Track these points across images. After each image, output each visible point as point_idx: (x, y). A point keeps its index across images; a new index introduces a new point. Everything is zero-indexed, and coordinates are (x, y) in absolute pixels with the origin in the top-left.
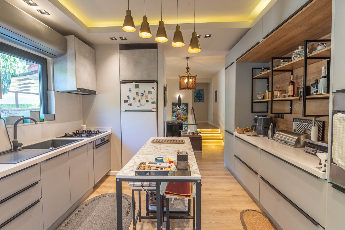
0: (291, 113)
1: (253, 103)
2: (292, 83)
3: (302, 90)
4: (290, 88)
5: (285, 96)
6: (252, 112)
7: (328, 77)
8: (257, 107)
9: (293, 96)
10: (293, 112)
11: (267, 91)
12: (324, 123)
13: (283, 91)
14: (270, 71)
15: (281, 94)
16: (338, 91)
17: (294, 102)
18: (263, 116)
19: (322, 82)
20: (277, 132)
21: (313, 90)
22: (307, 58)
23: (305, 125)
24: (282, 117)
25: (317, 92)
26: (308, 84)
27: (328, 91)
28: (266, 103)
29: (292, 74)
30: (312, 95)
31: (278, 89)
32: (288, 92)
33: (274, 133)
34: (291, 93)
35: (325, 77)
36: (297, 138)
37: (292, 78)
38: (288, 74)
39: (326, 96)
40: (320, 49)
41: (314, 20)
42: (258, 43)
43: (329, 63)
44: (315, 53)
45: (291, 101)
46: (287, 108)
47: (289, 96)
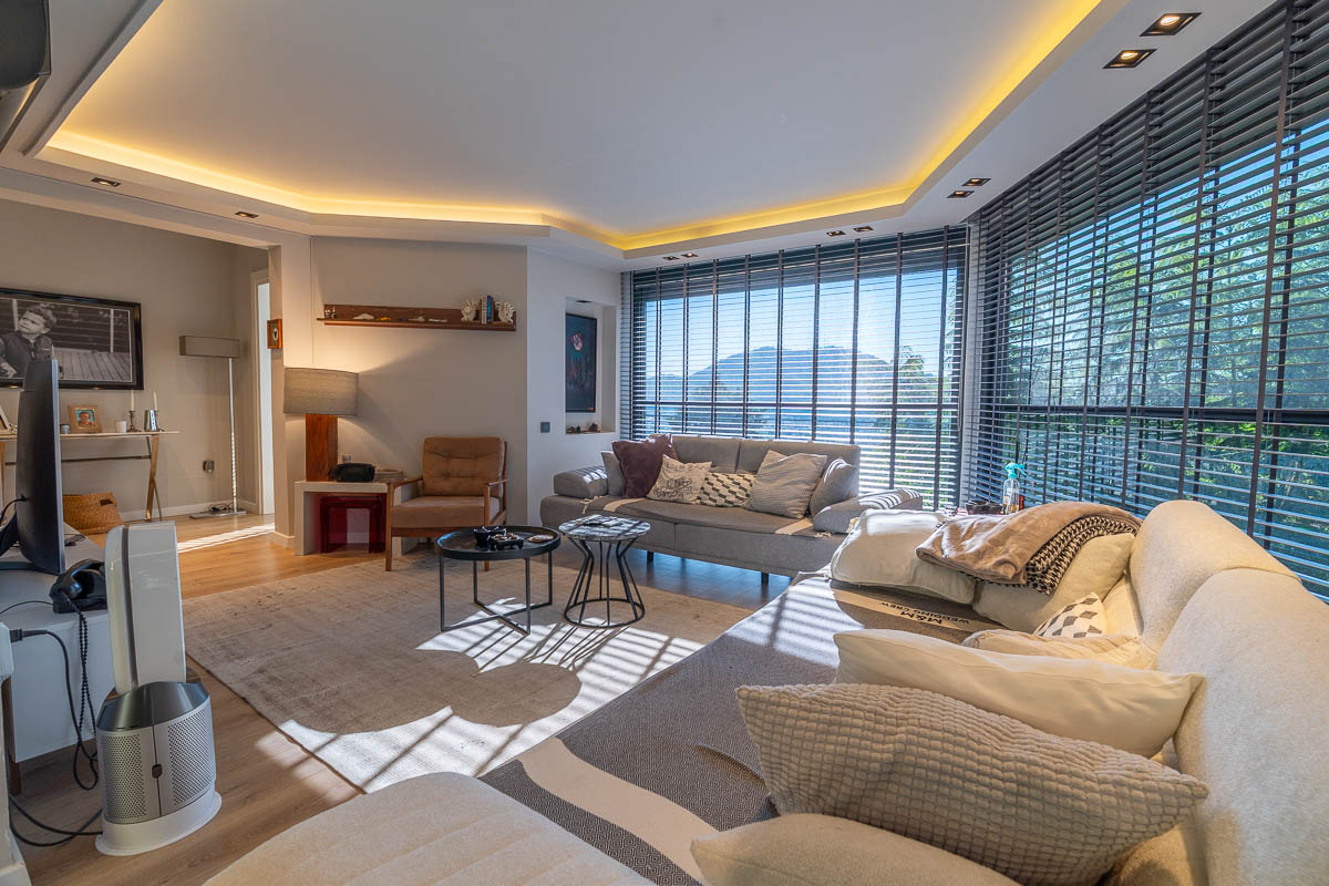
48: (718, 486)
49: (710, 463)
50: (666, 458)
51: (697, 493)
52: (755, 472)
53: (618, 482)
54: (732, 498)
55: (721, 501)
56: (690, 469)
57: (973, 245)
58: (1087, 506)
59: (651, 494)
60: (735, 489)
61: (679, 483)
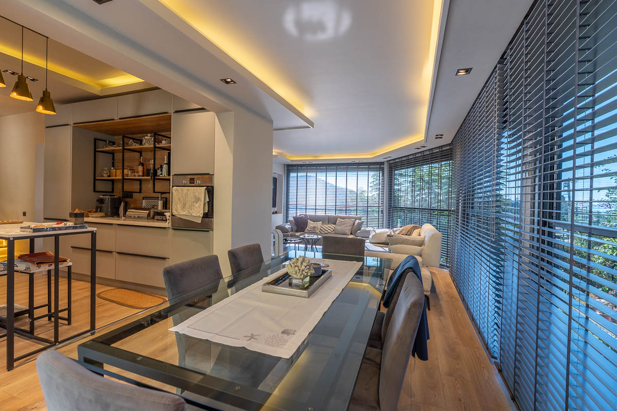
0: (140, 192)
1: (96, 181)
2: (142, 165)
3: (152, 172)
4: (140, 168)
5: (135, 176)
6: (95, 191)
7: (169, 164)
8: (100, 186)
9: (143, 176)
10: (142, 191)
11: (112, 168)
12: (166, 198)
13: (133, 171)
14: (121, 148)
15: (132, 173)
16: (175, 175)
17: (143, 183)
18: (110, 196)
19: (165, 167)
20: (129, 210)
21: (159, 172)
22: (155, 147)
23: (152, 202)
24: (131, 197)
25: (162, 174)
26: (156, 167)
27: (169, 175)
28: (111, 182)
29: (141, 155)
30: (159, 176)
31: (128, 168)
32: (138, 172)
33: (125, 211)
34: (141, 173)
35: (166, 164)
36: (148, 212)
37: (141, 160)
38: (137, 155)
39: (169, 177)
40: (164, 143)
41: (160, 123)
42: (113, 120)
43: (169, 154)
44: (161, 145)
45: (140, 181)
46: (136, 187)
47: (139, 176)
48: (325, 228)
49: (321, 222)
50: (309, 221)
51: (319, 230)
52: (335, 224)
53: (295, 228)
54: (329, 231)
55: (327, 232)
56: (316, 224)
57: (386, 167)
58: (413, 225)
59: (306, 231)
60: (330, 228)
61: (314, 227)
